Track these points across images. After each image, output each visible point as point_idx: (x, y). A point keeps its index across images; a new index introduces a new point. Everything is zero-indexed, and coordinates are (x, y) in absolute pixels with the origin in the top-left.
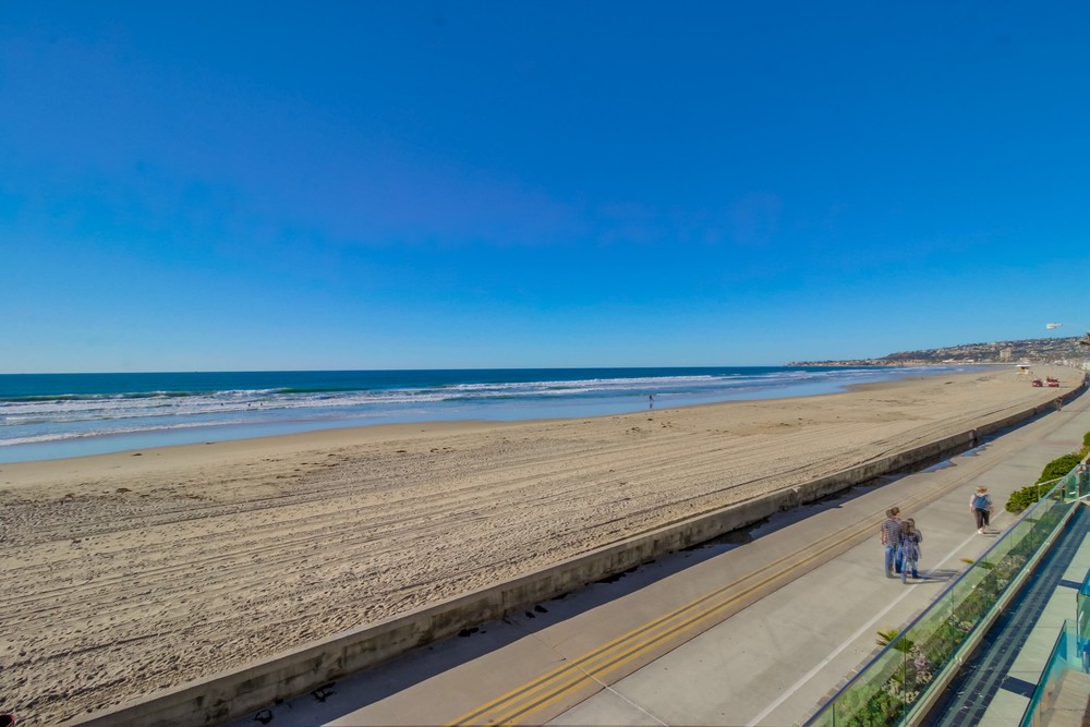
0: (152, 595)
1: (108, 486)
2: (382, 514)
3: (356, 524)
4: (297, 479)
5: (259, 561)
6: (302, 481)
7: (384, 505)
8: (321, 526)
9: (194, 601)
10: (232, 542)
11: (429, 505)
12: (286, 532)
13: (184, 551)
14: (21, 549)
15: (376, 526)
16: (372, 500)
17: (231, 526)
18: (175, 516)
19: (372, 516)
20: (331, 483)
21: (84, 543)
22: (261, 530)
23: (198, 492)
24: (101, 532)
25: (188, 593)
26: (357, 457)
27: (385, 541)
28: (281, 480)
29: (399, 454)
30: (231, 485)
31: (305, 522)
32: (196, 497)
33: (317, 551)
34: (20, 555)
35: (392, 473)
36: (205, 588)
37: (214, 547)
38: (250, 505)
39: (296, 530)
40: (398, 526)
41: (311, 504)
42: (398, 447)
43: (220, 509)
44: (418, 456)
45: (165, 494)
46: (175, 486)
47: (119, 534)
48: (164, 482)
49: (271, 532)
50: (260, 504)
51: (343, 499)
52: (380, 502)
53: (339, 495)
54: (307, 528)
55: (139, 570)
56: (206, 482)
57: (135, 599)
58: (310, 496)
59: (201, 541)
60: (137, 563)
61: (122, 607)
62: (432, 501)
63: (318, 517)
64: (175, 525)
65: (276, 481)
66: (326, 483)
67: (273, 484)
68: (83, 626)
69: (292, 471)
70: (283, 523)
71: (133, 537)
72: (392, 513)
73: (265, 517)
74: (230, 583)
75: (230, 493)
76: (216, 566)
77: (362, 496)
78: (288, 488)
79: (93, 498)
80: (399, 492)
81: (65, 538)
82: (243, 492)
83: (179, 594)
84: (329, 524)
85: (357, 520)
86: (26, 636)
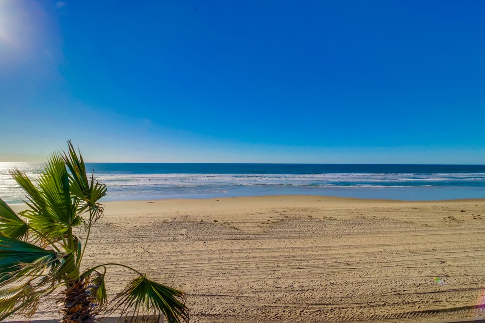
0: (226, 275)
1: (212, 218)
2: (303, 253)
3: (294, 256)
4: (269, 225)
5: (258, 268)
6: (271, 227)
7: (304, 248)
8: (278, 254)
9: (239, 282)
10: (248, 255)
11: (325, 252)
12: (266, 254)
13: (235, 255)
14: (191, 242)
15: (301, 260)
16: (299, 244)
17: (247, 246)
18: (231, 236)
19: (299, 253)
20: (282, 230)
21: (207, 244)
22: (257, 251)
23: (236, 225)
24: (211, 239)
25: (236, 277)
26: (291, 216)
27: (306, 271)
28: (263, 225)
29: (309, 218)
30: (247, 225)
31: (273, 250)
32: (236, 229)
33: (278, 269)
34: (191, 245)
35: (306, 229)
36: (242, 277)
37: (243, 256)
38: (253, 236)
39: (270, 254)
40: (311, 263)
41: (275, 240)
42: (308, 213)
43: (244, 236)
44: (317, 220)
45: (226, 225)
46: (230, 222)
47: (215, 242)
48: (226, 219)
49: (261, 253)
50: (257, 237)
51: (287, 240)
52: (302, 246)
53: (285, 238)
54: (274, 254)
55: (221, 261)
56: (238, 221)
57: (222, 275)
58: (274, 236)
59: (239, 251)
60: (221, 257)
61: (218, 278)
62: (326, 250)
63: (278, 248)
64: (230, 241)
65: (261, 225)
66: (279, 229)
67: (261, 227)
68: (208, 283)
69: (267, 221)
70: (265, 249)
71: (219, 244)
72: (308, 253)
73: (258, 244)
74: (250, 277)
75: (246, 229)
76: (244, 266)
77: (295, 240)
78: (266, 230)
79: (208, 223)
80: (310, 241)
81: (201, 240)
82: (251, 229)
83: (234, 277)
84: (282, 254)
85: (293, 254)
86: (195, 283)
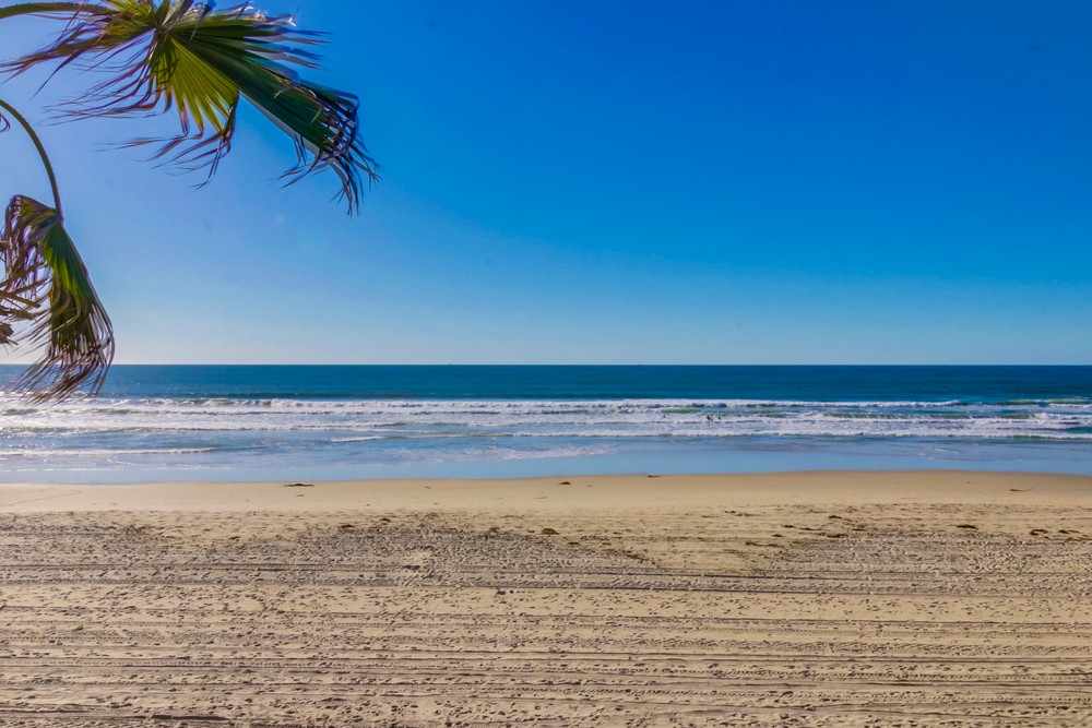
0: (581, 687)
1: (535, 523)
2: (925, 640)
3: (876, 649)
4: (777, 550)
5: (719, 675)
6: (786, 557)
7: (930, 624)
8: (813, 639)
9: (633, 711)
10: (681, 634)
11: (1025, 641)
12: (760, 638)
13: (621, 634)
14: (448, 590)
15: (913, 659)
16: (907, 610)
17: (680, 610)
18: (609, 579)
19: (907, 640)
20: (833, 566)
21: (509, 597)
22: (722, 625)
23: (637, 548)
24: (526, 585)
25: (624, 697)
26: (881, 526)
27: (932, 693)
28: (752, 548)
29: (962, 531)
30: (681, 546)
31: (789, 626)
32: (635, 557)
33: (808, 681)
34: (447, 597)
35: (948, 566)
36: (646, 697)
37: (658, 637)
38: (706, 582)
39: (775, 637)
40: (958, 670)
41: (800, 598)
42: (962, 518)
43: (667, 580)
44: (1003, 540)
45: (596, 545)
46: (609, 535)
47: (545, 592)
48: (594, 527)
49: (737, 631)
50: (721, 583)
51: (854, 599)
52: (923, 617)
53: (846, 591)
54: (792, 638)
55: (566, 647)
56: (647, 535)
57: (563, 688)
58: (797, 583)
59: (641, 623)
60: (564, 637)
61: (549, 695)
62: (1031, 635)
63: (811, 622)
64: (609, 592)
65: (745, 549)
66: (824, 565)
67: (741, 554)
68: (506, 707)
69: (770, 536)
70: (756, 621)
71: (560, 599)
72: (946, 641)
73: (726, 605)
74: (680, 698)
75: (679, 558)
76: (660, 666)
77: (889, 599)
78: (765, 565)
79: (518, 536)
80: (960, 605)
81: (489, 585)
82: (698, 558)
83: (615, 697)
84: (829, 638)
85: (879, 641)
86: (452, 703)
